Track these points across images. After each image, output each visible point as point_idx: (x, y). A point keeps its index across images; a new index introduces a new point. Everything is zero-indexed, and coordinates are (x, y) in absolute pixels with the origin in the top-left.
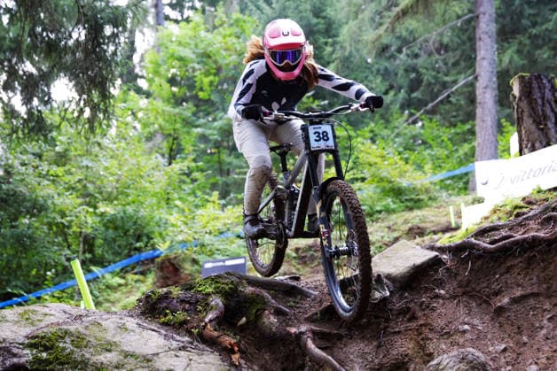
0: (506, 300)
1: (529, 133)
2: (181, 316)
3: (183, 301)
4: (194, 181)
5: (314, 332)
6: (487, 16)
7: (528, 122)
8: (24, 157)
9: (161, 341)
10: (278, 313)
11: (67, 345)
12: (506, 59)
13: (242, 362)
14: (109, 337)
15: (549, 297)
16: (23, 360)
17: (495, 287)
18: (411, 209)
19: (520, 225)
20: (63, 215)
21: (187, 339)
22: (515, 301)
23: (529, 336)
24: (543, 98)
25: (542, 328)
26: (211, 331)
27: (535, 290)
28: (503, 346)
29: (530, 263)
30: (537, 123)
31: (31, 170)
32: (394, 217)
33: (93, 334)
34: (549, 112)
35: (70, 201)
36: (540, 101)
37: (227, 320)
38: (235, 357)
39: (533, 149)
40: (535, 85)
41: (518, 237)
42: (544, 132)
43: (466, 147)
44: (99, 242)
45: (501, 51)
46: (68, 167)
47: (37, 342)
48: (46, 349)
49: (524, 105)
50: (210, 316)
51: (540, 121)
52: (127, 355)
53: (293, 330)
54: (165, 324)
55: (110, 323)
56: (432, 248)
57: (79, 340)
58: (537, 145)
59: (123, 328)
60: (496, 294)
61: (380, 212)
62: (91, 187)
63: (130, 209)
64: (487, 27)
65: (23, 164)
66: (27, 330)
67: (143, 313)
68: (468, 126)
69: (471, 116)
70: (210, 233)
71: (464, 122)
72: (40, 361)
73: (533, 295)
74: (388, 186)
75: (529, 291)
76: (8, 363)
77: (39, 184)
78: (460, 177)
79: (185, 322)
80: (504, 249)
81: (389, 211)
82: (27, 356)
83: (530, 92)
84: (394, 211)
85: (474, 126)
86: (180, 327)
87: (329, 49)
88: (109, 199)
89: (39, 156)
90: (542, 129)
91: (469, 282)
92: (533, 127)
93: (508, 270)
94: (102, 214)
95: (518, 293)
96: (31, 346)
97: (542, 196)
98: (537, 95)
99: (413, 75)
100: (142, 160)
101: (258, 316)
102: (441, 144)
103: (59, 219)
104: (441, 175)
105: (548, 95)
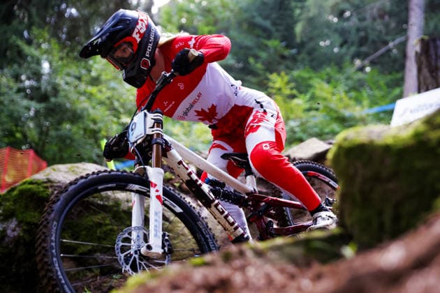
1: (425, 79)
8: (69, 79)
12: (432, 25)
20: (95, 122)
30: (431, 72)
31: (72, 89)
35: (99, 113)
36: (434, 57)
39: (427, 90)
40: (431, 45)
42: (435, 78)
43: (397, 91)
45: (427, 20)
46: (100, 87)
49: (423, 58)
51: (433, 70)
58: (430, 87)
61: (327, 134)
62: (116, 104)
65: (67, 83)
68: (399, 75)
69: (402, 67)
71: (398, 71)
77: (78, 99)
78: (385, 112)
83: (428, 50)
85: (404, 75)
89: (79, 78)
99: (362, 34)
102: (379, 87)
103: (92, 126)
104: (376, 109)
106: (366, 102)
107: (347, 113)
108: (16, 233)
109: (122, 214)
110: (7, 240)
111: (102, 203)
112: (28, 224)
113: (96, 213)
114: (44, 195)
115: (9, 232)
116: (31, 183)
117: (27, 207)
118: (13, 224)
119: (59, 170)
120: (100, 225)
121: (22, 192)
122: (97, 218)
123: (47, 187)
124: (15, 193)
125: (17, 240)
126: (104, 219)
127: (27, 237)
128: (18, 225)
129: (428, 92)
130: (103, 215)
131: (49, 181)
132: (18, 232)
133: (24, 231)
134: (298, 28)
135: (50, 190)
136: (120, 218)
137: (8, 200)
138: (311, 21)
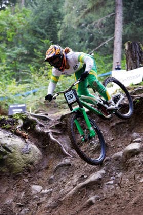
0: (114, 124)
1: (130, 63)
2: (8, 126)
3: (9, 121)
4: (6, 74)
5: (52, 133)
6: (120, 14)
7: (130, 59)
9: (2, 134)
10: (41, 126)
13: (29, 141)
15: (128, 123)
21: (11, 133)
22: (118, 124)
23: (121, 136)
24: (136, 51)
25: (125, 133)
26: (19, 131)
28: (112, 139)
30: (133, 60)
34: (138, 56)
36: (134, 52)
37: (24, 127)
38: (27, 140)
39: (131, 69)
40: (133, 46)
42: (135, 63)
43: (109, 65)
45: (124, 28)
49: (129, 53)
50: (19, 126)
51: (134, 59)
53: (46, 132)
54: (3, 129)
58: (133, 68)
60: (112, 122)
64: (119, 18)
68: (110, 57)
69: (112, 52)
70: (12, 94)
71: (109, 55)
73: (123, 122)
79: (10, 128)
83: (131, 49)
85: (113, 56)
86: (8, 130)
87: (59, 25)
90: (135, 62)
92: (132, 61)
95: (119, 122)
97: (133, 87)
98: (134, 49)
99: (91, 35)
101: (34, 127)
105: (138, 50)
129: (132, 71)
134: (59, 34)
138: (66, 30)
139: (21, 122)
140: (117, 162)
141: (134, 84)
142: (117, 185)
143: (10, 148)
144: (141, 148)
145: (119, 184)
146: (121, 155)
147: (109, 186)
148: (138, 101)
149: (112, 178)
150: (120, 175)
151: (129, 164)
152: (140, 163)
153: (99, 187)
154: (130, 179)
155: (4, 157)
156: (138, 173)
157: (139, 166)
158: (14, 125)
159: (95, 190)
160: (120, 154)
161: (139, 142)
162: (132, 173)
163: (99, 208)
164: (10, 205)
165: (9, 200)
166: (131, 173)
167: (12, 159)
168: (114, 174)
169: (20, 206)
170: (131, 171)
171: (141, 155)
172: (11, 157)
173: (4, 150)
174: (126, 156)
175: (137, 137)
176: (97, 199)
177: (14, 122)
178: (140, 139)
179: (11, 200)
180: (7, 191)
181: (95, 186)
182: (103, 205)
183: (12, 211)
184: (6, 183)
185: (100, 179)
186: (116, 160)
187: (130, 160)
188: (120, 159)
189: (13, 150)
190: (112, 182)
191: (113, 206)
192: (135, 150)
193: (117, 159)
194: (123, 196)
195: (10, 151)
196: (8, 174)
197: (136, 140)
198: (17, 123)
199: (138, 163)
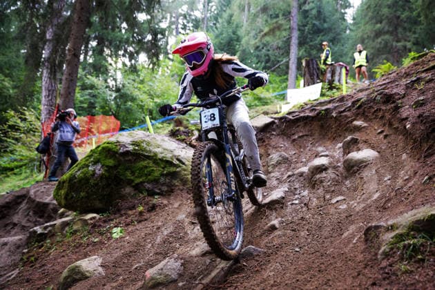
0: (296, 137)
1: (307, 79)
2: (183, 137)
3: (184, 132)
6: (295, 37)
7: (307, 75)
8: (129, 81)
9: (177, 145)
11: (144, 145)
12: (300, 53)
14: (159, 143)
15: (311, 136)
16: (129, 149)
17: (293, 132)
18: (264, 105)
19: (303, 111)
20: (142, 102)
21: (185, 145)
22: (300, 137)
23: (304, 149)
25: (308, 147)
26: (194, 142)
27: (307, 133)
28: (295, 152)
29: (306, 124)
30: (311, 76)
31: (131, 86)
32: (258, 108)
33: (153, 142)
34: (315, 73)
35: (144, 97)
36: (312, 69)
37: (199, 139)
39: (309, 85)
40: (311, 62)
41: (302, 115)
42: (313, 79)
43: (284, 85)
44: (154, 112)
45: (299, 50)
46: (144, 85)
47: (134, 144)
48: (137, 146)
49: (306, 69)
50: (194, 137)
51: (311, 75)
52: (165, 149)
54: (177, 140)
55: (159, 138)
56: (272, 118)
57: (148, 144)
59: (163, 140)
60: (293, 134)
62: (152, 92)
63: (165, 101)
64: (294, 41)
66: (131, 139)
67: (170, 136)
68: (285, 77)
69: (287, 73)
71: (285, 75)
72: (135, 150)
73: (306, 135)
74: (256, 97)
75: (304, 134)
76: (125, 150)
77: (134, 90)
78: (282, 95)
79: (185, 139)
80: (297, 119)
81: (256, 106)
82: (131, 148)
83: (309, 65)
84: (258, 106)
86: (183, 141)
87: (238, 46)
88: (158, 97)
89: (134, 81)
91: (284, 130)
92: (309, 78)
93: (298, 126)
94: (156, 102)
95: (301, 134)
96: (133, 145)
97: (310, 102)
98: (311, 66)
99: (267, 58)
100: (170, 83)
102: (276, 83)
103: (141, 103)
104: (275, 94)
105: (315, 66)
106: (271, 91)
107: (262, 96)
108: (101, 172)
109: (159, 161)
110: (96, 175)
111: (147, 154)
112: (107, 166)
113: (144, 160)
114: (115, 150)
115: (97, 171)
116: (108, 143)
117: (106, 157)
118: (99, 166)
119: (124, 135)
120: (146, 167)
121: (103, 148)
122: (144, 163)
123: (116, 146)
124: (100, 148)
125: (102, 176)
126: (148, 163)
127: (107, 174)
128: (102, 167)
129: (309, 87)
130: (148, 161)
131: (118, 142)
132: (102, 171)
133: (106, 171)
135: (119, 147)
136: (158, 163)
137: (96, 153)
138: (244, 51)
139: (196, 134)
140: (302, 179)
141: (312, 99)
142: (303, 205)
143: (184, 161)
144: (330, 164)
145: (305, 204)
146: (307, 171)
147: (294, 206)
148: (323, 112)
149: (296, 196)
150: (306, 193)
151: (316, 181)
152: (329, 181)
153: (282, 208)
154: (318, 198)
155: (178, 169)
156: (327, 192)
157: (329, 183)
158: (189, 136)
159: (277, 210)
160: (305, 169)
161: (327, 156)
162: (321, 192)
163: (284, 236)
164: (182, 222)
165: (181, 216)
166: (319, 191)
167: (186, 172)
168: (298, 192)
169: (193, 223)
170: (318, 189)
171: (330, 171)
172: (185, 170)
173: (178, 162)
174: (312, 172)
175: (323, 151)
176: (282, 222)
177: (189, 133)
178: (327, 153)
179: (184, 216)
180: (180, 205)
181: (277, 206)
182: (289, 231)
183: (184, 228)
184: (179, 197)
185: (283, 198)
186: (300, 176)
187: (318, 176)
188: (304, 175)
189: (187, 163)
190: (297, 202)
191: (302, 234)
192: (324, 165)
193: (301, 174)
194: (312, 220)
195: (183, 164)
196: (181, 187)
197: (323, 154)
198: (193, 135)
199: (327, 181)
